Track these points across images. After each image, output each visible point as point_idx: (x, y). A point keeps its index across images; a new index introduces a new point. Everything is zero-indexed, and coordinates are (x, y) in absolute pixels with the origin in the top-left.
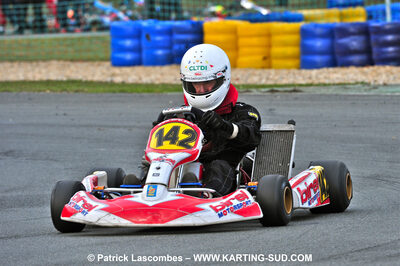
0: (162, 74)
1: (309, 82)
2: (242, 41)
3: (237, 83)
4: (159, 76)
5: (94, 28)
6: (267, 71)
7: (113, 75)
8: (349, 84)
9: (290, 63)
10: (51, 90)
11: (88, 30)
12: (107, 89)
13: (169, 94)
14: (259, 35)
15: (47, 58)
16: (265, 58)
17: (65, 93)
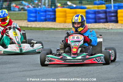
2: (68, 15)
3: (66, 28)
4: (42, 25)
8: (100, 28)
11: (20, 10)
12: (26, 29)
13: (45, 30)
14: (73, 13)
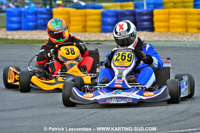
0: (32, 35)
1: (106, 39)
2: (72, 18)
7: (7, 35)
9: (96, 30)
12: (4, 42)
16: (83, 27)
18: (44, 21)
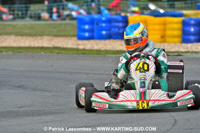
0: (105, 45)
1: (187, 50)
4: (104, 46)
5: (67, 18)
6: (163, 44)
7: (78, 45)
9: (176, 40)
10: (44, 52)
11: (64, 19)
12: (75, 52)
13: (109, 55)
14: (159, 24)
15: (41, 34)
16: (162, 37)
17: (51, 54)
18: (119, 30)
